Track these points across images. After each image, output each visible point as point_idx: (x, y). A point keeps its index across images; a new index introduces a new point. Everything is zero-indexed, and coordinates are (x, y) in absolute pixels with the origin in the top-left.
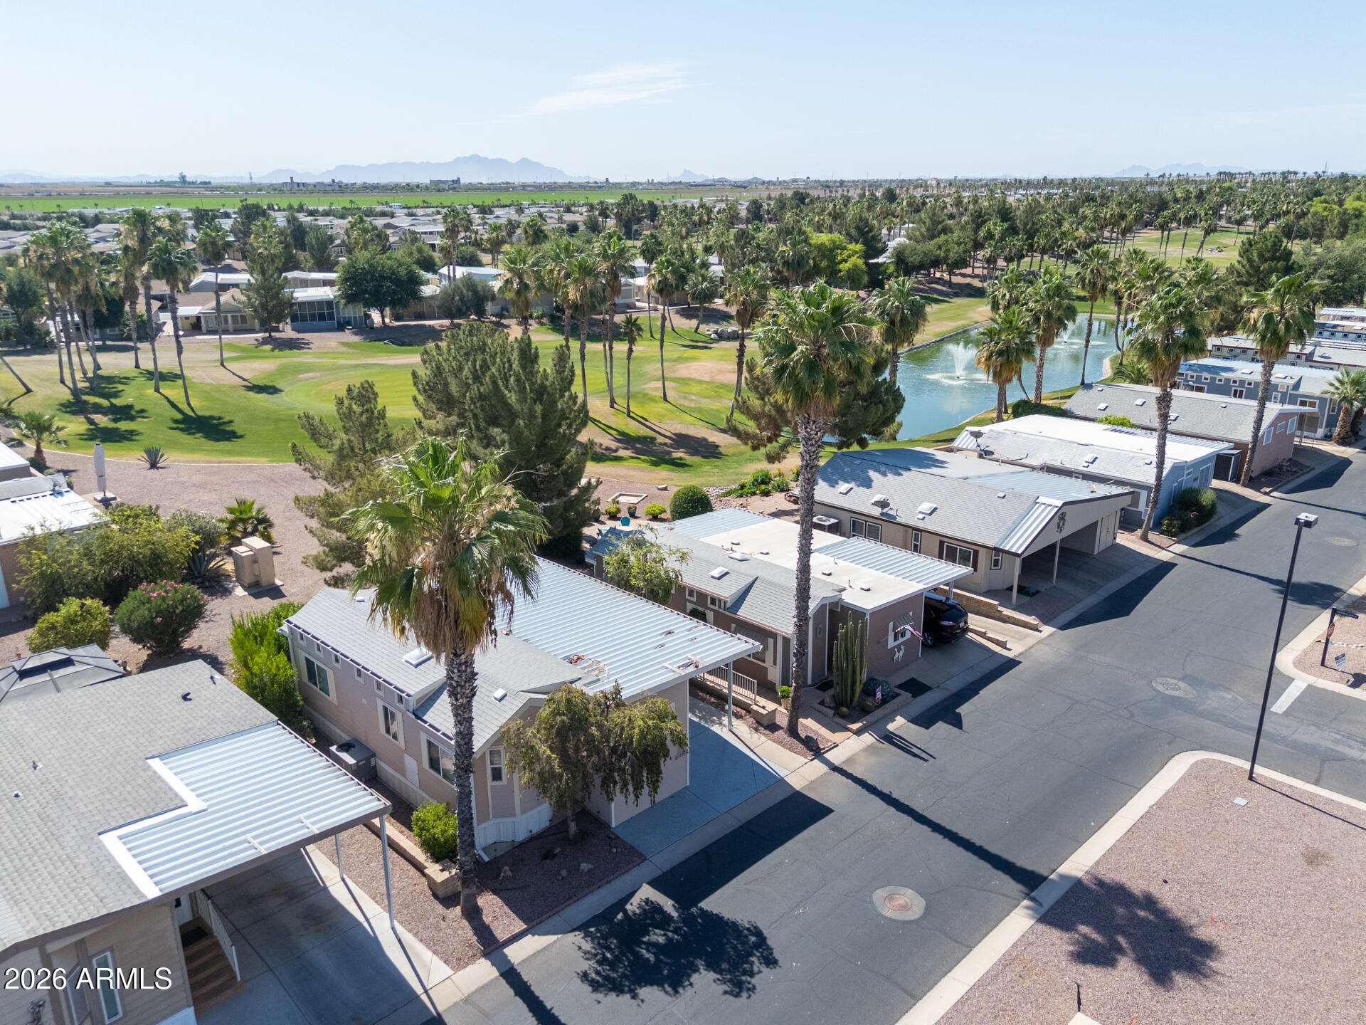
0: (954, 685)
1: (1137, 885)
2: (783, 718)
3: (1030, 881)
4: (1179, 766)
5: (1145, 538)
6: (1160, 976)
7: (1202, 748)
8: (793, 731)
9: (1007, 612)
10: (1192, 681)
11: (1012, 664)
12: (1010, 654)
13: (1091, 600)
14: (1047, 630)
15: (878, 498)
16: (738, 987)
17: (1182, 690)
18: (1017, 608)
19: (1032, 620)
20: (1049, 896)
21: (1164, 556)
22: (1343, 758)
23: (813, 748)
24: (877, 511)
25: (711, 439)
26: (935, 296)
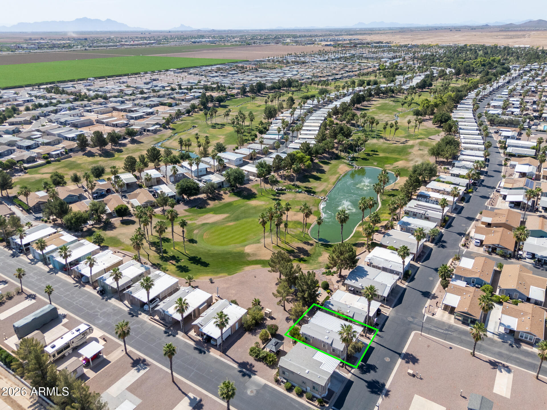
0: (382, 323)
1: (410, 353)
2: (364, 335)
3: (400, 354)
4: (413, 334)
5: (401, 282)
6: (414, 364)
7: (415, 330)
8: (366, 336)
9: (385, 306)
10: (413, 317)
11: (388, 317)
12: (387, 315)
13: (396, 300)
14: (391, 309)
15: (360, 284)
16: (376, 372)
17: (411, 319)
18: (386, 305)
19: (388, 307)
20: (402, 356)
21: (404, 286)
22: (431, 329)
23: (369, 338)
24: (361, 287)
25: (305, 248)
26: (326, 160)
